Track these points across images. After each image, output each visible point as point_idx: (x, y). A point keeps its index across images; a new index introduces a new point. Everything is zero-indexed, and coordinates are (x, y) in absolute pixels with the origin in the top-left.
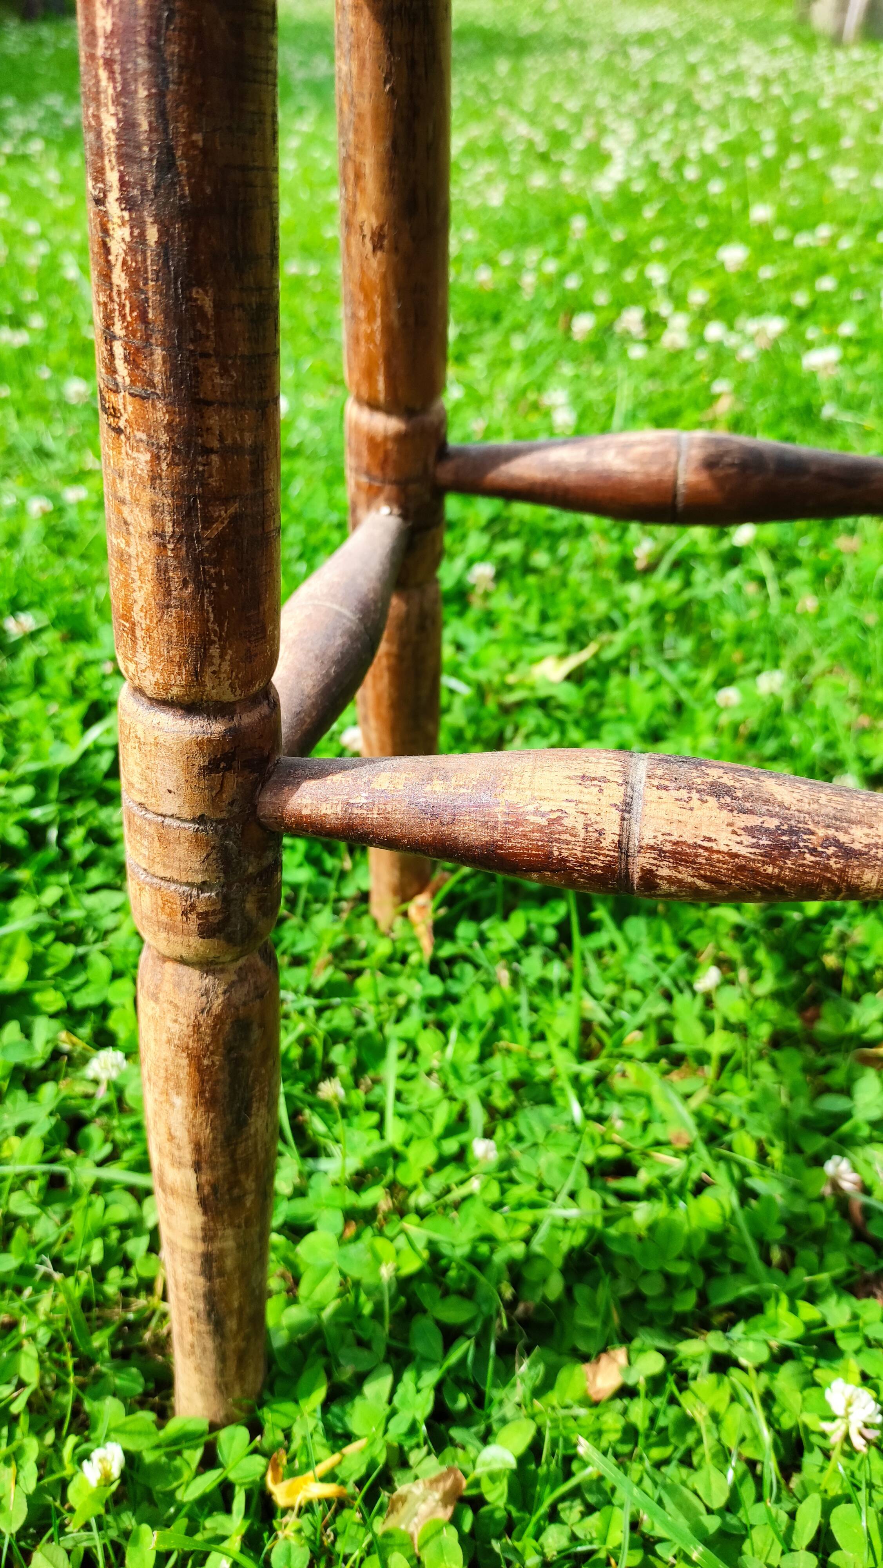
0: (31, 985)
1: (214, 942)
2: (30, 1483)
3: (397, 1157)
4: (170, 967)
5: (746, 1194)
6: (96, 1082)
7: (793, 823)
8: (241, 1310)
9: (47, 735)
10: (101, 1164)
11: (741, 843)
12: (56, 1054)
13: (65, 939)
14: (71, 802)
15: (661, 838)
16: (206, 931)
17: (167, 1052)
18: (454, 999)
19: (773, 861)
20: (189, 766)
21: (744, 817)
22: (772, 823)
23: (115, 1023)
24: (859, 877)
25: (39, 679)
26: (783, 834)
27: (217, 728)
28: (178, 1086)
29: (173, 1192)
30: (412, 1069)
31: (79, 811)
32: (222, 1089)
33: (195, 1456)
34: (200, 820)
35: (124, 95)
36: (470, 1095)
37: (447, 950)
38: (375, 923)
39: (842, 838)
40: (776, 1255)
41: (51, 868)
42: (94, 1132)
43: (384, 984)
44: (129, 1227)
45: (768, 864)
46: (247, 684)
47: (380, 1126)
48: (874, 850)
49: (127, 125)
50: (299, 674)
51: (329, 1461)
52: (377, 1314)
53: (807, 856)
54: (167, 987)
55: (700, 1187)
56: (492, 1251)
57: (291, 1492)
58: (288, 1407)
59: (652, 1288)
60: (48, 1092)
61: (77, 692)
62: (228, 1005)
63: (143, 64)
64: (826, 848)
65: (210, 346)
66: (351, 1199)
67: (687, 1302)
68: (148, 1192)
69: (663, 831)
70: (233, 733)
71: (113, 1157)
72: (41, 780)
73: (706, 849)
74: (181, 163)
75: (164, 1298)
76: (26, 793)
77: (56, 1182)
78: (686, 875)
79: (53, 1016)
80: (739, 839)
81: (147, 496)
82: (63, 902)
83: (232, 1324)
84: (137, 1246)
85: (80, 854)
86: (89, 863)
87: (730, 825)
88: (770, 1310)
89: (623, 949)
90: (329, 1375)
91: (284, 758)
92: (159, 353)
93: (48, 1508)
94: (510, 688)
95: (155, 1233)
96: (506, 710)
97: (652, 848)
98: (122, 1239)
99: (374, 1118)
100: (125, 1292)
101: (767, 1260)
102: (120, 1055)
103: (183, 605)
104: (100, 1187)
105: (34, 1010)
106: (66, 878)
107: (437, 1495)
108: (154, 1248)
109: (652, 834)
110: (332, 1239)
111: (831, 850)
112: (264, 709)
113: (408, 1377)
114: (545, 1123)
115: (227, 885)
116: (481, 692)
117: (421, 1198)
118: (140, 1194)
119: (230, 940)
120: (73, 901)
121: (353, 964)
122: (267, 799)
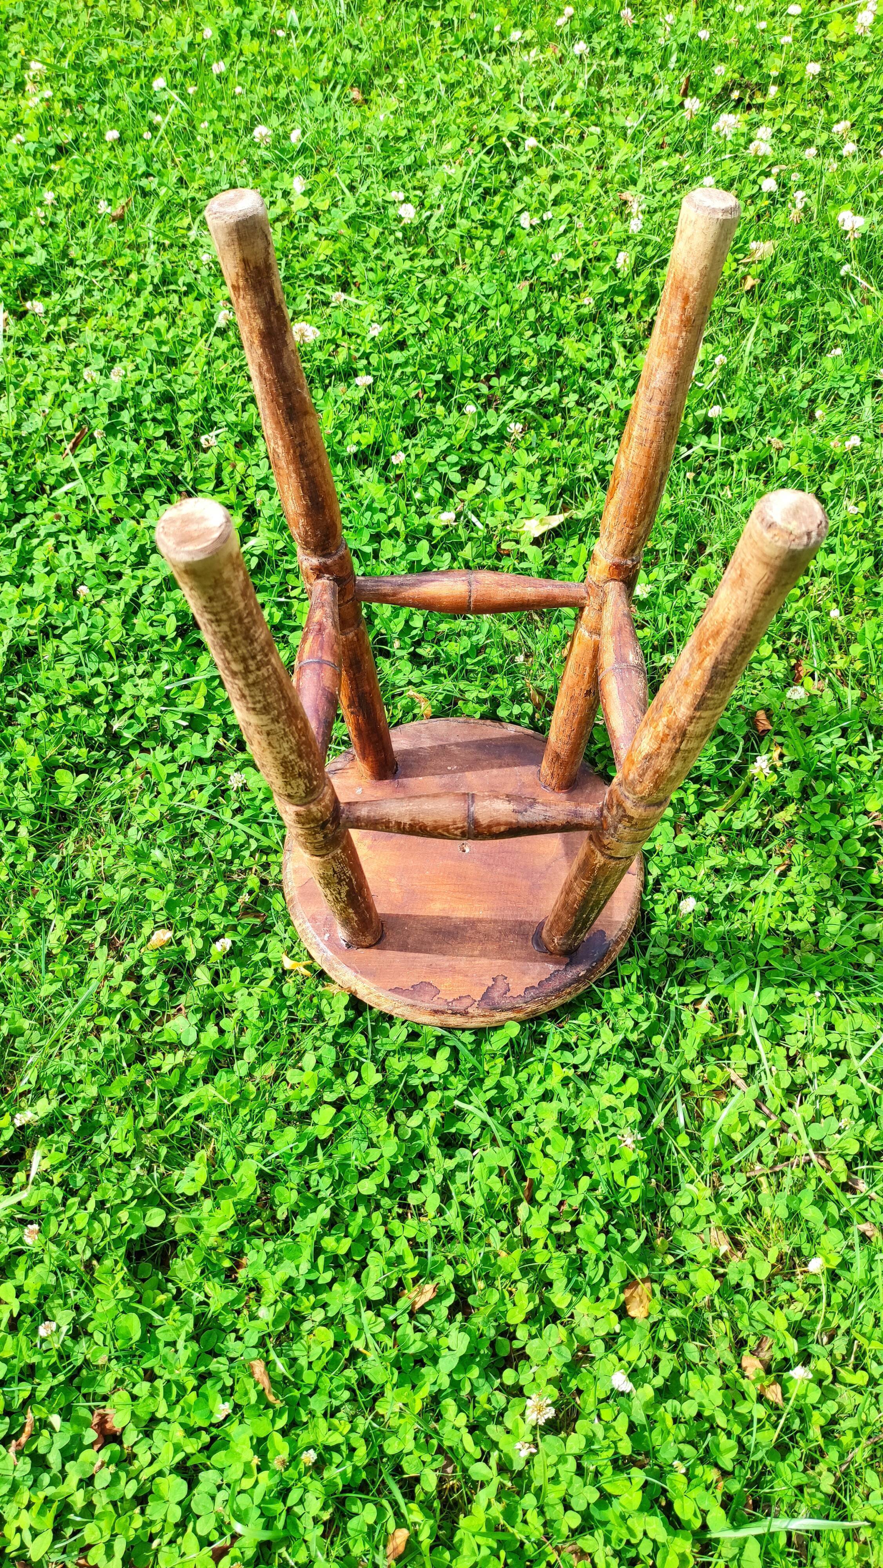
2: (197, 942)
12: (217, 747)
25: (219, 481)
44: (243, 846)
61: (241, 494)
77: (215, 820)
84: (246, 854)
93: (203, 957)
105: (208, 722)
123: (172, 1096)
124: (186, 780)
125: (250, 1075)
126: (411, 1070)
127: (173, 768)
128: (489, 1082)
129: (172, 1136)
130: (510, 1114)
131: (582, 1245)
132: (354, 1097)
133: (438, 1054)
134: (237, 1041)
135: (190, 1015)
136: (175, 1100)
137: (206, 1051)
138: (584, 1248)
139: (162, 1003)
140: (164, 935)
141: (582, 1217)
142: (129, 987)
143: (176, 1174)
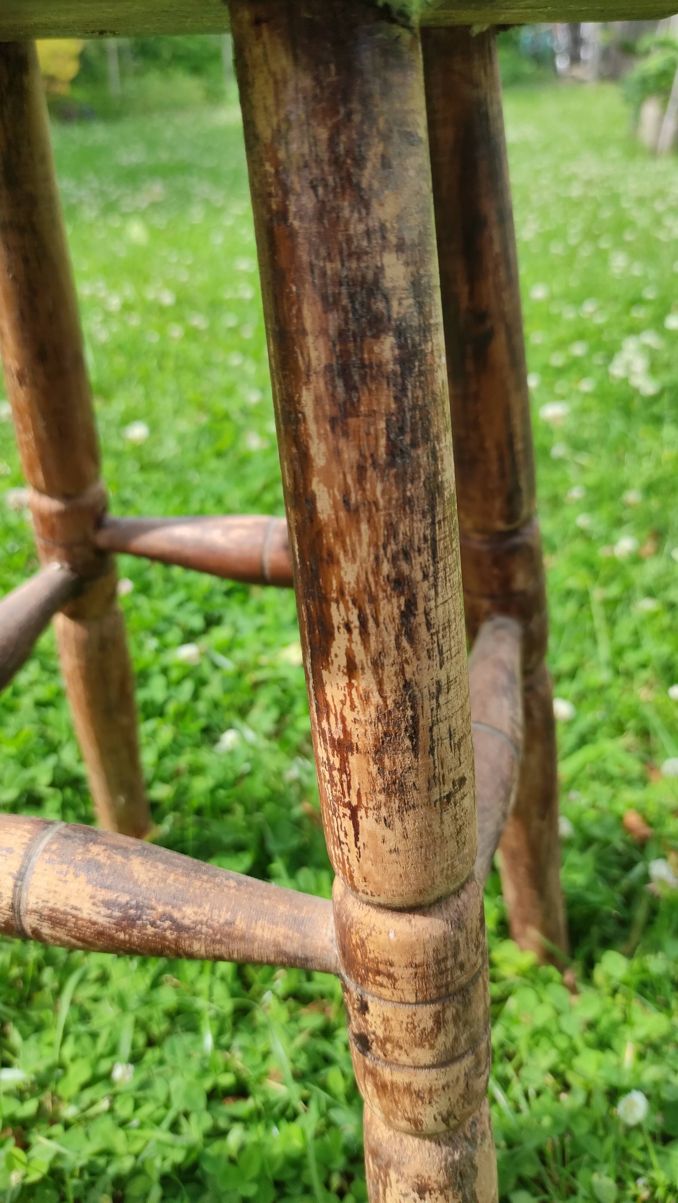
3: (63, 1070)
7: (141, 899)
11: (99, 913)
15: (41, 904)
19: (123, 930)
21: (103, 892)
22: (124, 899)
24: (190, 946)
26: (131, 908)
39: (176, 915)
40: (336, 1181)
45: (121, 931)
48: (200, 926)
53: (149, 927)
64: (163, 921)
66: (13, 1107)
69: (43, 898)
73: (74, 916)
78: (60, 933)
80: (98, 910)
87: (92, 897)
97: (35, 912)
101: (327, 1185)
109: (35, 901)
111: (167, 924)
117: (70, 1111)
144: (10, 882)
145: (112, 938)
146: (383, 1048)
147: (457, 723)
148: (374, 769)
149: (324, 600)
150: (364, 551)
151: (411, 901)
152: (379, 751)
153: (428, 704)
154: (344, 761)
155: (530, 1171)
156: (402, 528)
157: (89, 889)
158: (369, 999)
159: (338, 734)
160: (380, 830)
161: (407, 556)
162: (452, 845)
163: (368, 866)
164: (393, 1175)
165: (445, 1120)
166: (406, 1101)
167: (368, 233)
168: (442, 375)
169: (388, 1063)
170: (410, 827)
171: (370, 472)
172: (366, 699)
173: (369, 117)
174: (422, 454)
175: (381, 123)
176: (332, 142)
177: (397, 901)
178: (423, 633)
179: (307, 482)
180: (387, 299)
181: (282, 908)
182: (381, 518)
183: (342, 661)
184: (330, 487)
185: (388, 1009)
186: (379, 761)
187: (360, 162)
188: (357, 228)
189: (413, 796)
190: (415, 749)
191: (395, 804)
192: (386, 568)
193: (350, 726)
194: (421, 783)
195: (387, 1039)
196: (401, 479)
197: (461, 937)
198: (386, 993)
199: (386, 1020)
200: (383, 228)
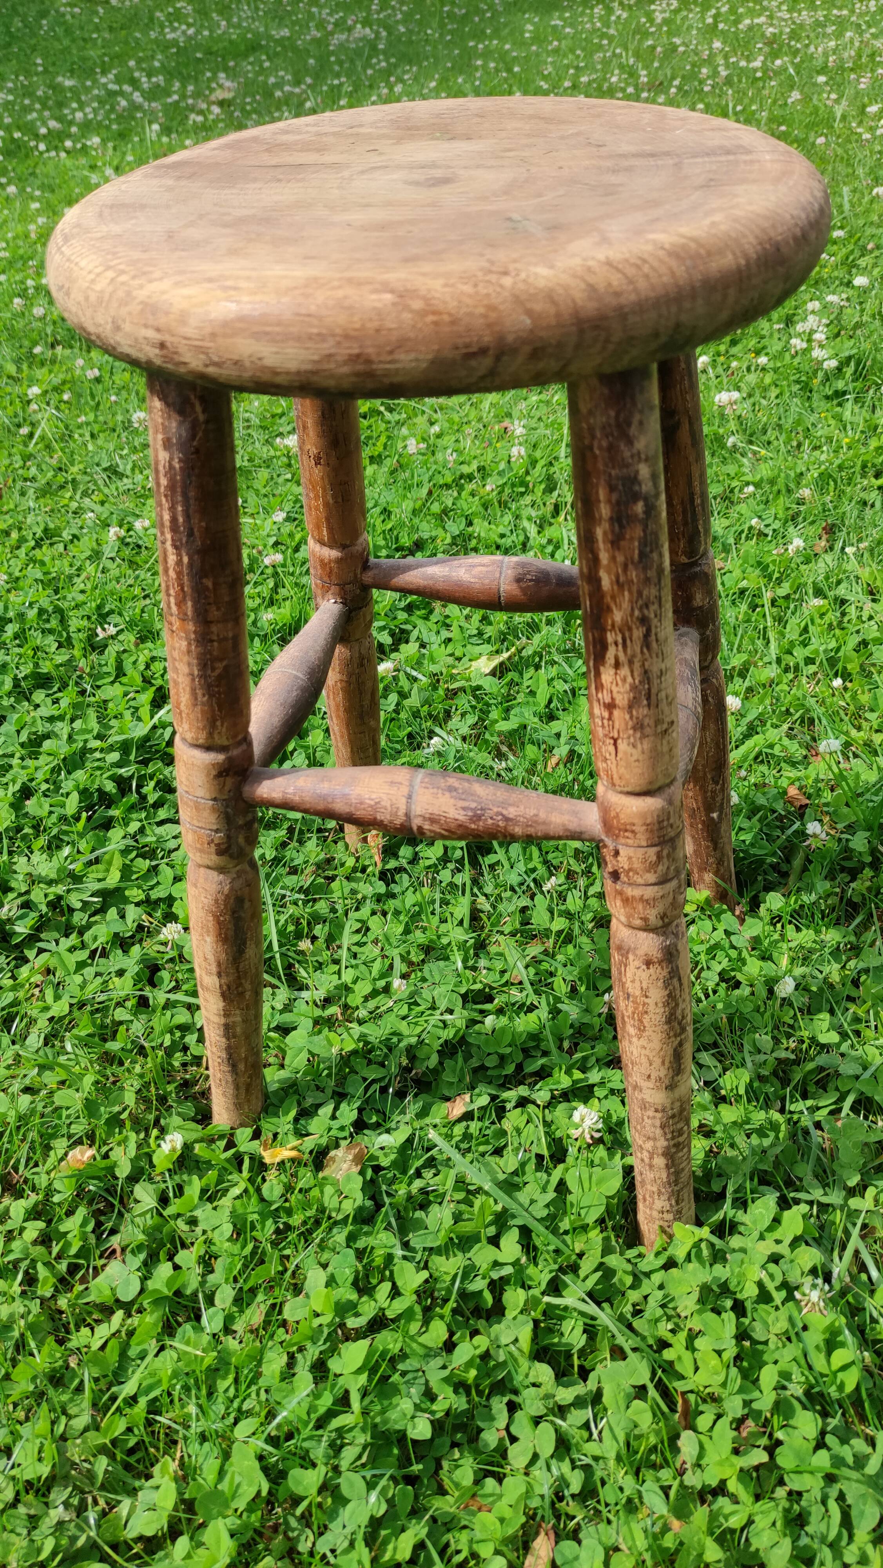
0: (122, 885)
1: (223, 858)
2: (132, 1151)
3: (348, 989)
4: (202, 870)
5: (555, 1012)
6: (165, 944)
7: (483, 805)
8: (246, 1058)
9: (127, 714)
10: (169, 992)
11: (459, 814)
12: (140, 928)
13: (143, 856)
14: (145, 763)
15: (425, 811)
16: (219, 853)
17: (202, 914)
18: (393, 896)
19: (474, 823)
20: (208, 775)
21: (461, 802)
22: (473, 805)
23: (176, 909)
24: (513, 829)
25: (120, 672)
26: (478, 810)
27: (221, 757)
28: (208, 931)
29: (208, 989)
30: (364, 939)
31: (151, 769)
32: (231, 933)
33: (222, 1144)
34: (215, 799)
35: (172, 509)
36: (395, 953)
37: (392, 864)
38: (347, 847)
39: (505, 812)
40: (566, 1045)
41: (132, 808)
42: (165, 975)
43: (348, 886)
44: (184, 1028)
45: (472, 824)
46: (235, 736)
47: (339, 973)
48: (519, 818)
49: (174, 520)
50: (271, 715)
51: (294, 1142)
52: (329, 1075)
53: (489, 820)
54: (201, 880)
55: (532, 1008)
56: (399, 1041)
57: (273, 1156)
58: (274, 1120)
59: (491, 1062)
60: (136, 950)
61: (147, 681)
62: (232, 889)
63: (180, 498)
64: (498, 817)
65: (211, 600)
66: (318, 1012)
67: (510, 1069)
68: (198, 1008)
69: (426, 808)
70: (229, 760)
71: (176, 988)
72: (125, 747)
73: (444, 817)
74: (197, 533)
75: (207, 1069)
76: (114, 756)
77: (143, 1002)
78: (436, 828)
79: (137, 904)
80: (458, 812)
81: (186, 659)
82: (142, 830)
83: (241, 1067)
84: (191, 1039)
85: (152, 798)
86: (158, 805)
87: (454, 806)
88: (556, 1073)
89: (507, 865)
90: (299, 1104)
91: (256, 768)
92: (189, 604)
93: (142, 1168)
94: (453, 678)
95: (201, 1030)
96: (452, 694)
97: (421, 816)
98: (182, 1037)
99: (336, 967)
100: (184, 1065)
101: (560, 1048)
102: (179, 926)
103: (203, 704)
104: (168, 1005)
105: (126, 901)
106: (143, 815)
107: (351, 1157)
108: (201, 1040)
109: (421, 810)
110: (305, 1033)
111: (500, 818)
112: (244, 747)
113: (344, 1106)
114: (441, 971)
115: (229, 830)
116: (436, 680)
117: (362, 1013)
118: (192, 1008)
119: (231, 856)
120: (148, 831)
121: (330, 873)
122: (246, 789)
123: (110, 1385)
124: (101, 969)
125: (228, 1330)
126: (469, 1272)
127: (83, 955)
128: (586, 1266)
129: (114, 1442)
130: (628, 1309)
131: (794, 1483)
132: (390, 1314)
133: (503, 1242)
134: (203, 1283)
135: (129, 1256)
136: (114, 1389)
137: (158, 1301)
138: (796, 1487)
139: (84, 1252)
140: (84, 1155)
141: (779, 1435)
142: (34, 1229)
143: (124, 1508)
144: (404, 800)
145: (467, 828)
146: (627, 876)
147: (670, 691)
148: (627, 717)
149: (603, 630)
150: (626, 605)
151: (644, 788)
152: (630, 707)
153: (656, 682)
154: (611, 714)
155: (708, 1039)
156: (645, 593)
157: (452, 801)
158: (620, 847)
159: (608, 700)
160: (630, 749)
161: (647, 606)
162: (667, 757)
163: (622, 770)
164: (631, 957)
165: (662, 918)
166: (640, 907)
167: (632, 456)
168: (664, 514)
169: (630, 884)
170: (645, 746)
171: (630, 566)
172: (624, 680)
173: (634, 404)
174: (655, 556)
175: (639, 406)
176: (617, 416)
177: (638, 789)
178: (654, 645)
179: (597, 572)
180: (640, 484)
181: (565, 806)
182: (635, 589)
183: (612, 661)
184: (609, 573)
185: (630, 852)
186: (630, 713)
187: (629, 424)
188: (627, 454)
189: (648, 731)
190: (649, 705)
191: (638, 735)
192: (637, 613)
193: (615, 695)
194: (652, 723)
195: (630, 870)
196: (645, 569)
197: (671, 809)
198: (630, 842)
199: (630, 858)
200: (639, 453)
